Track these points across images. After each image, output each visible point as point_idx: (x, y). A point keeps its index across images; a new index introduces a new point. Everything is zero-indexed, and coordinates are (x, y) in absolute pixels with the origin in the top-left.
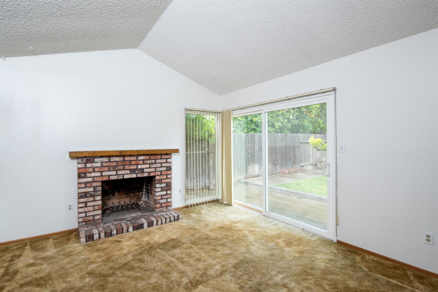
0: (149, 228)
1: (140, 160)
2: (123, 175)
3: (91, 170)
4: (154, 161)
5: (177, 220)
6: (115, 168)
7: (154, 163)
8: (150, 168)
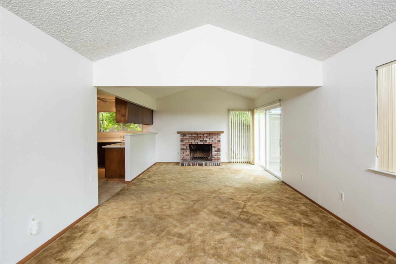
0: (205, 166)
1: (205, 136)
2: (198, 142)
3: (185, 139)
4: (211, 137)
5: (219, 165)
6: (193, 139)
7: (211, 138)
8: (209, 140)
